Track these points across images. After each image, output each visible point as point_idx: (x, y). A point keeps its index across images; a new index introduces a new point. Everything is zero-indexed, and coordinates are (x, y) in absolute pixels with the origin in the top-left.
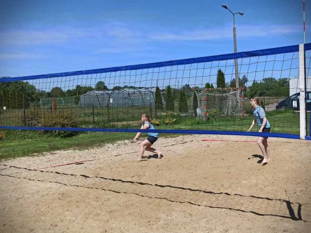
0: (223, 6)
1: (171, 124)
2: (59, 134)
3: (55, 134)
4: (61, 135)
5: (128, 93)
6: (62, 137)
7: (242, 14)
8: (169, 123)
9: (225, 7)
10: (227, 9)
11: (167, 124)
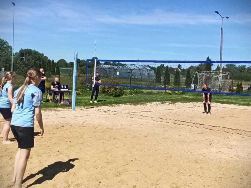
0: (216, 12)
1: (179, 94)
2: (112, 94)
3: (110, 94)
4: (114, 95)
5: (130, 69)
6: (114, 96)
7: (227, 18)
8: (177, 93)
9: (217, 13)
10: (218, 14)
11: (176, 94)
